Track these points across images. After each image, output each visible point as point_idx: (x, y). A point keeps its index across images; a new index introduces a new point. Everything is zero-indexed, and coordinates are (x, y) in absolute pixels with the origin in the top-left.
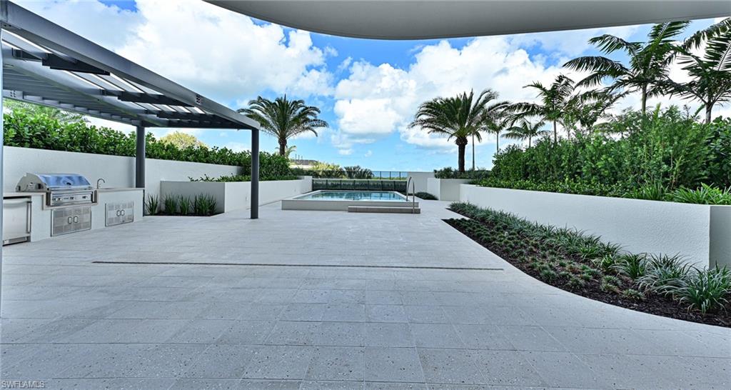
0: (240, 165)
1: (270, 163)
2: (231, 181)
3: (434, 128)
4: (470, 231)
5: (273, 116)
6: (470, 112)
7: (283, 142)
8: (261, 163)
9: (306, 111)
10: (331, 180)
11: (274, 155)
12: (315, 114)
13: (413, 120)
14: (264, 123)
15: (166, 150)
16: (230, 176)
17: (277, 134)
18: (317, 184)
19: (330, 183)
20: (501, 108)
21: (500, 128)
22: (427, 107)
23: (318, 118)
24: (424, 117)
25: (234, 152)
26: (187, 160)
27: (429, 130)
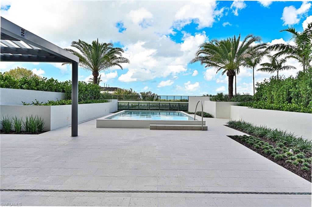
0: (63, 91)
1: (86, 90)
2: (56, 104)
3: (210, 63)
4: (258, 148)
5: (88, 55)
6: (237, 51)
7: (96, 74)
8: (79, 90)
9: (113, 51)
10: (131, 102)
11: (90, 84)
12: (120, 53)
13: (194, 57)
14: (82, 60)
15: (4, 81)
16: (55, 100)
17: (92, 68)
18: (120, 105)
19: (130, 104)
20: (261, 48)
21: (255, 64)
22: (206, 47)
23: (123, 56)
24: (203, 55)
25: (59, 82)
26: (22, 88)
27: (206, 65)
